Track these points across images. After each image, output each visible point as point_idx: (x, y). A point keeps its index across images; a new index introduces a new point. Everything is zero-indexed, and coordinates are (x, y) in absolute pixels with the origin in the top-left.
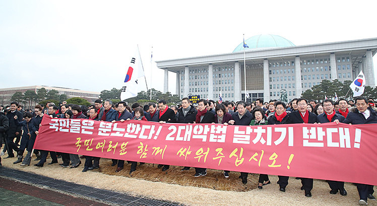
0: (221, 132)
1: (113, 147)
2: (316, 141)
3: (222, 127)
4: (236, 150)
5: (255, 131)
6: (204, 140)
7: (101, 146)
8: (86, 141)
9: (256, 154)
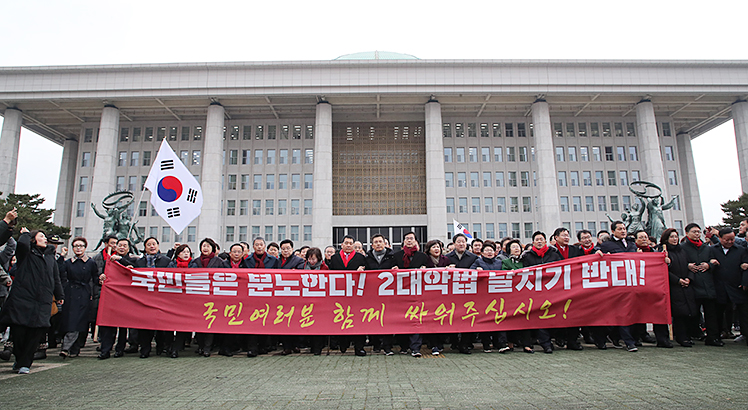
0: (470, 279)
1: (286, 315)
2: (598, 279)
4: (495, 302)
6: (445, 292)
7: (261, 316)
8: (228, 308)
9: (523, 305)
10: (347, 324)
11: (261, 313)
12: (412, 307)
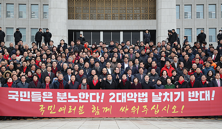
0: (145, 96)
1: (73, 110)
2: (195, 98)
3: (145, 93)
4: (155, 106)
5: (164, 94)
6: (135, 101)
7: (63, 110)
8: (49, 107)
9: (165, 107)
10: (97, 113)
11: (63, 109)
12: (122, 107)
